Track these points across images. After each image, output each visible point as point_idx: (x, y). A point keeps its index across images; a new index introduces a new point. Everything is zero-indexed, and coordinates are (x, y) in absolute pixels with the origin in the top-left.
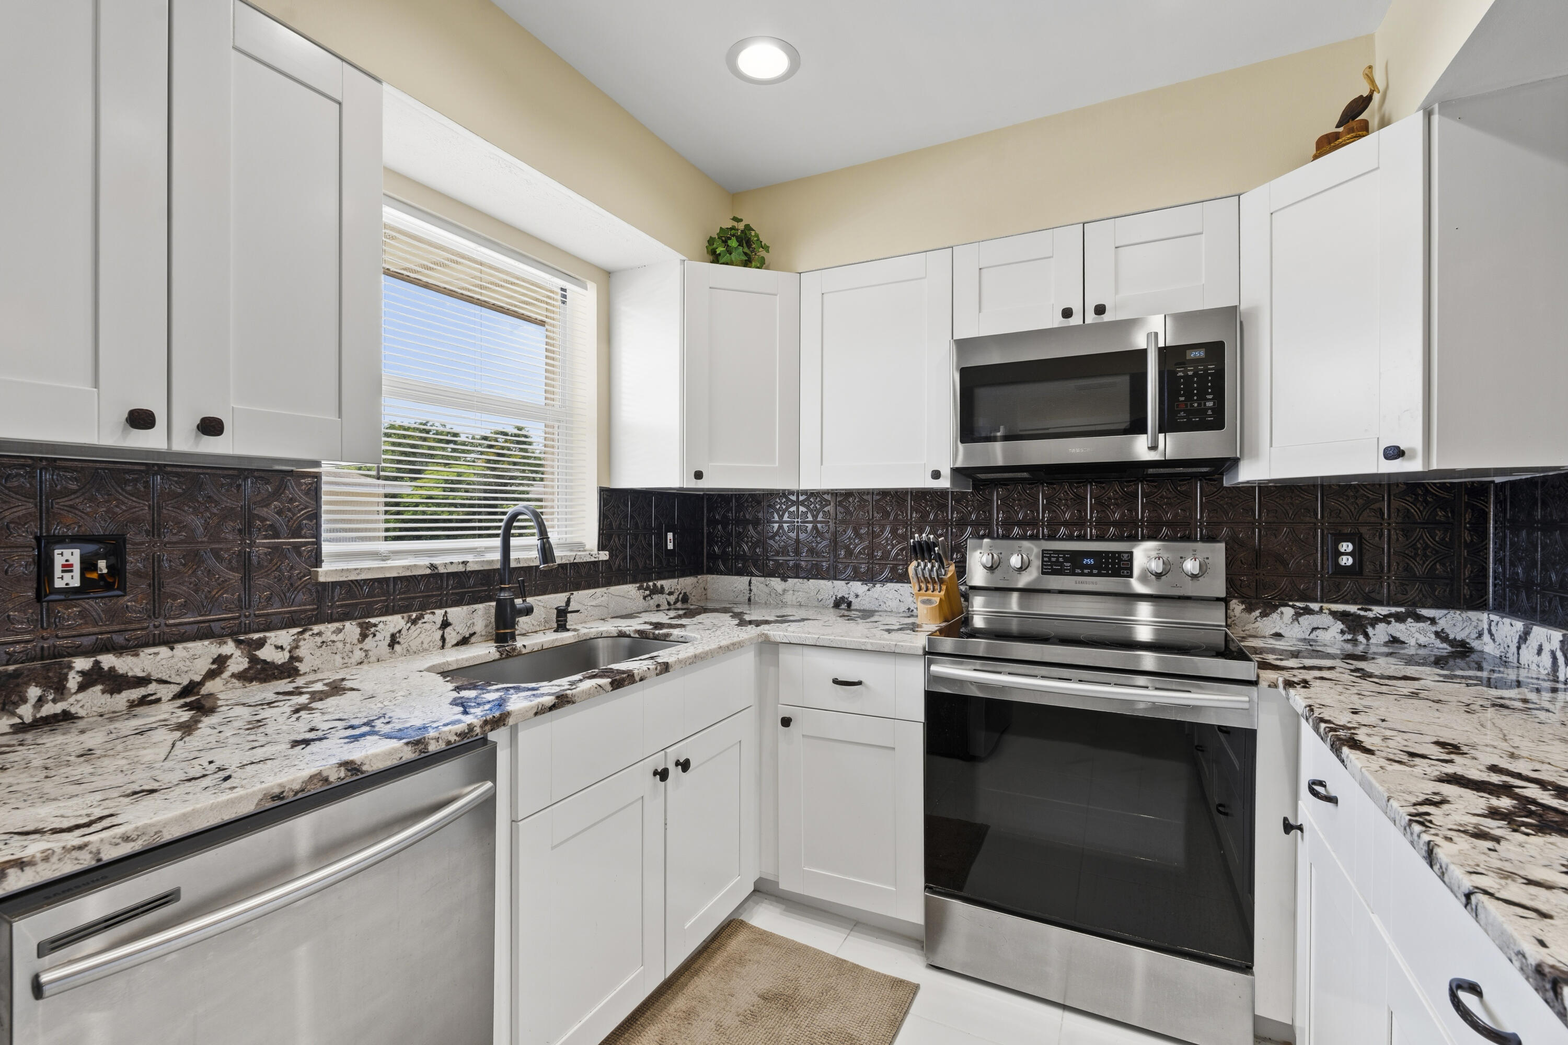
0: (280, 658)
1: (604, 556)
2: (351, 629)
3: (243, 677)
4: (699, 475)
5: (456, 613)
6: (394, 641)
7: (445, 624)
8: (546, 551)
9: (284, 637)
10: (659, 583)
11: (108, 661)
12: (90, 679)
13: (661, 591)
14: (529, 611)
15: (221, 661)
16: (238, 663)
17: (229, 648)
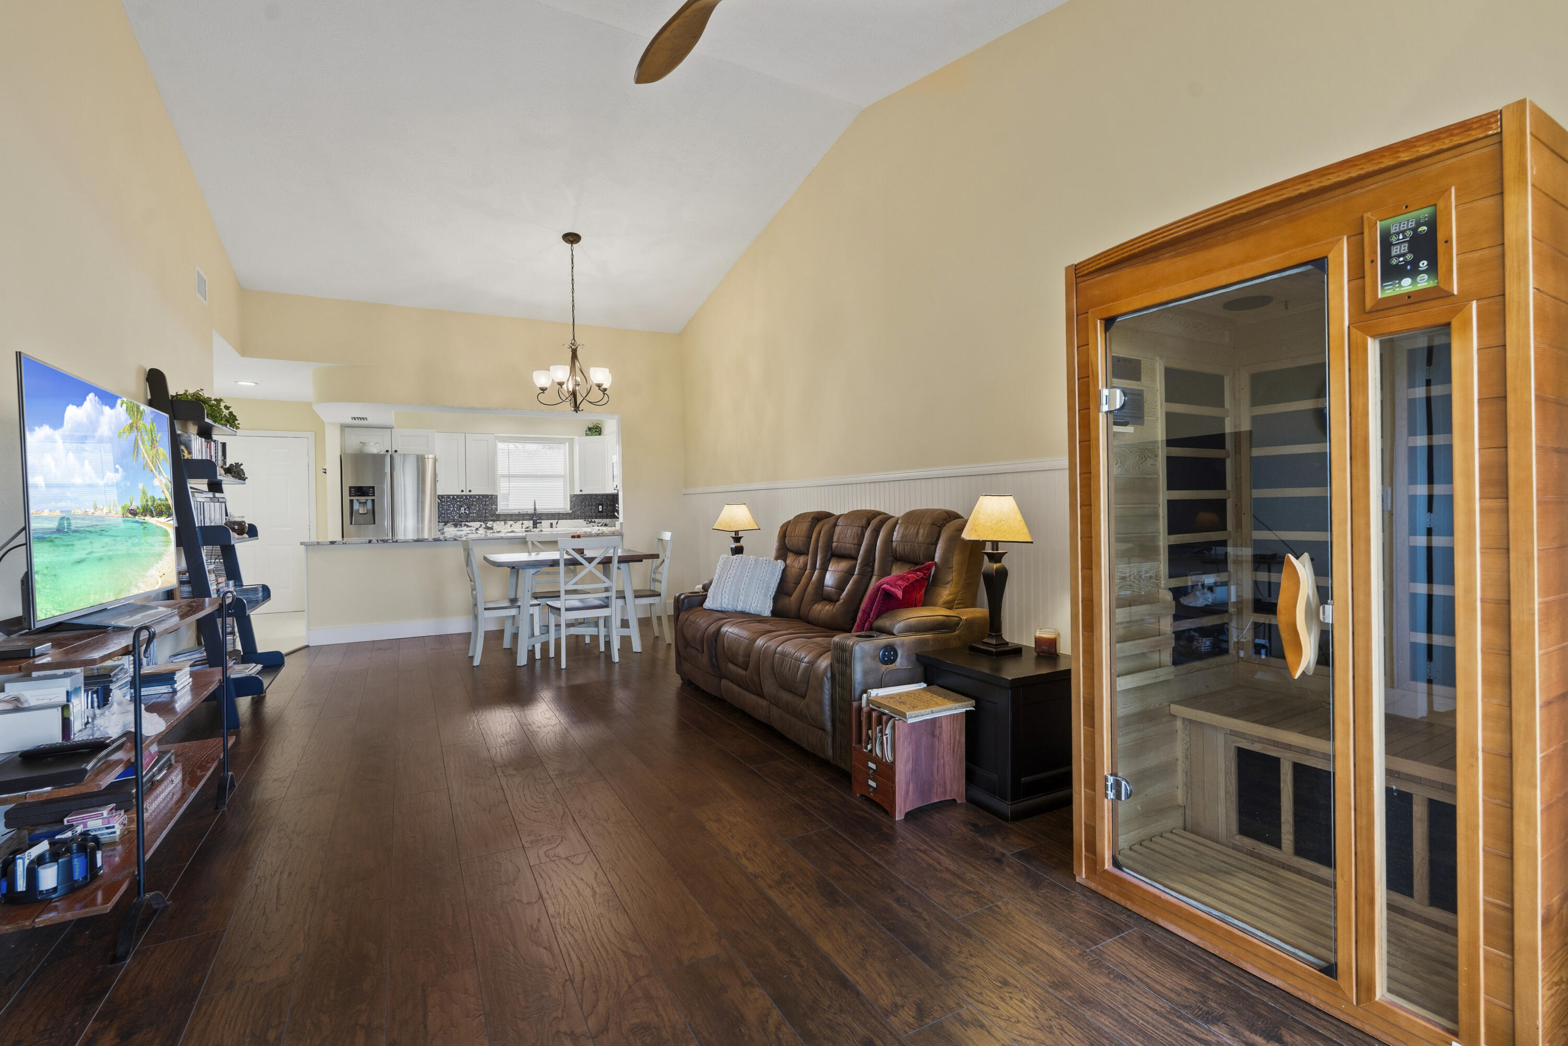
0: (490, 526)
1: (571, 511)
2: (503, 523)
3: (484, 528)
4: (581, 491)
5: (524, 522)
6: (511, 526)
7: (522, 524)
8: (535, 509)
9: (491, 523)
10: (593, 520)
11: (467, 523)
12: (465, 525)
13: (595, 522)
14: (541, 523)
15: (481, 525)
16: (484, 526)
17: (482, 523)
